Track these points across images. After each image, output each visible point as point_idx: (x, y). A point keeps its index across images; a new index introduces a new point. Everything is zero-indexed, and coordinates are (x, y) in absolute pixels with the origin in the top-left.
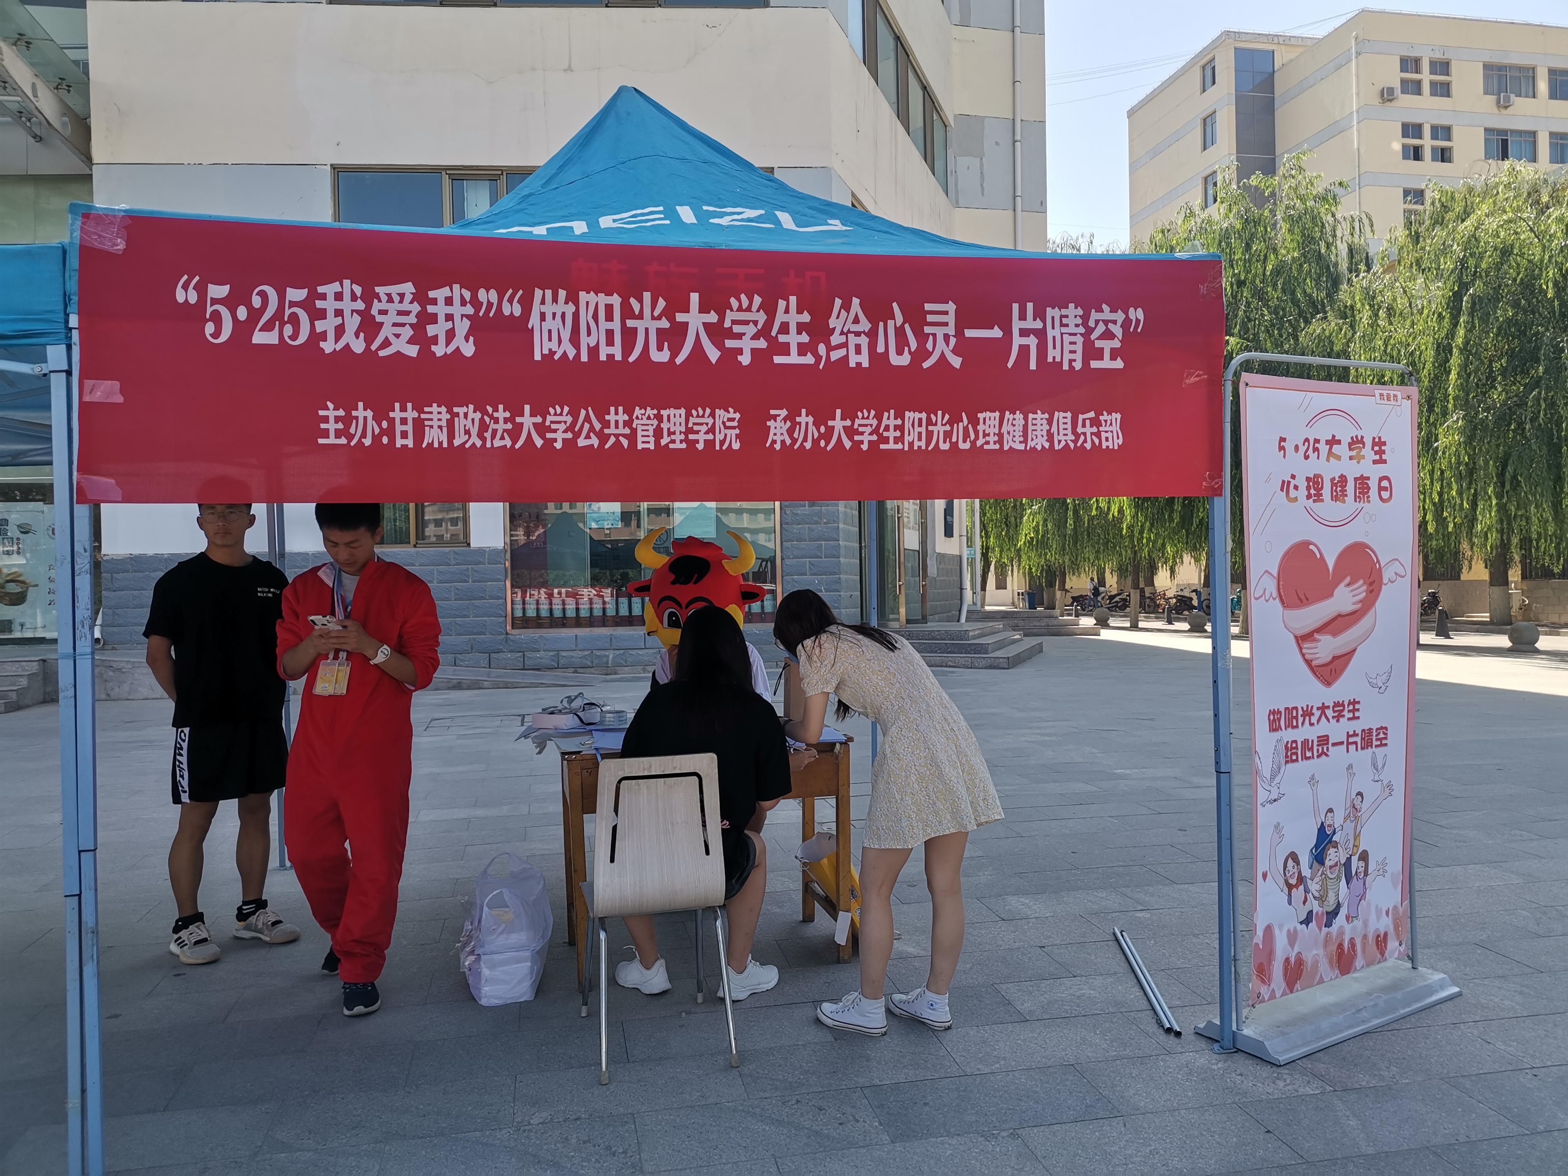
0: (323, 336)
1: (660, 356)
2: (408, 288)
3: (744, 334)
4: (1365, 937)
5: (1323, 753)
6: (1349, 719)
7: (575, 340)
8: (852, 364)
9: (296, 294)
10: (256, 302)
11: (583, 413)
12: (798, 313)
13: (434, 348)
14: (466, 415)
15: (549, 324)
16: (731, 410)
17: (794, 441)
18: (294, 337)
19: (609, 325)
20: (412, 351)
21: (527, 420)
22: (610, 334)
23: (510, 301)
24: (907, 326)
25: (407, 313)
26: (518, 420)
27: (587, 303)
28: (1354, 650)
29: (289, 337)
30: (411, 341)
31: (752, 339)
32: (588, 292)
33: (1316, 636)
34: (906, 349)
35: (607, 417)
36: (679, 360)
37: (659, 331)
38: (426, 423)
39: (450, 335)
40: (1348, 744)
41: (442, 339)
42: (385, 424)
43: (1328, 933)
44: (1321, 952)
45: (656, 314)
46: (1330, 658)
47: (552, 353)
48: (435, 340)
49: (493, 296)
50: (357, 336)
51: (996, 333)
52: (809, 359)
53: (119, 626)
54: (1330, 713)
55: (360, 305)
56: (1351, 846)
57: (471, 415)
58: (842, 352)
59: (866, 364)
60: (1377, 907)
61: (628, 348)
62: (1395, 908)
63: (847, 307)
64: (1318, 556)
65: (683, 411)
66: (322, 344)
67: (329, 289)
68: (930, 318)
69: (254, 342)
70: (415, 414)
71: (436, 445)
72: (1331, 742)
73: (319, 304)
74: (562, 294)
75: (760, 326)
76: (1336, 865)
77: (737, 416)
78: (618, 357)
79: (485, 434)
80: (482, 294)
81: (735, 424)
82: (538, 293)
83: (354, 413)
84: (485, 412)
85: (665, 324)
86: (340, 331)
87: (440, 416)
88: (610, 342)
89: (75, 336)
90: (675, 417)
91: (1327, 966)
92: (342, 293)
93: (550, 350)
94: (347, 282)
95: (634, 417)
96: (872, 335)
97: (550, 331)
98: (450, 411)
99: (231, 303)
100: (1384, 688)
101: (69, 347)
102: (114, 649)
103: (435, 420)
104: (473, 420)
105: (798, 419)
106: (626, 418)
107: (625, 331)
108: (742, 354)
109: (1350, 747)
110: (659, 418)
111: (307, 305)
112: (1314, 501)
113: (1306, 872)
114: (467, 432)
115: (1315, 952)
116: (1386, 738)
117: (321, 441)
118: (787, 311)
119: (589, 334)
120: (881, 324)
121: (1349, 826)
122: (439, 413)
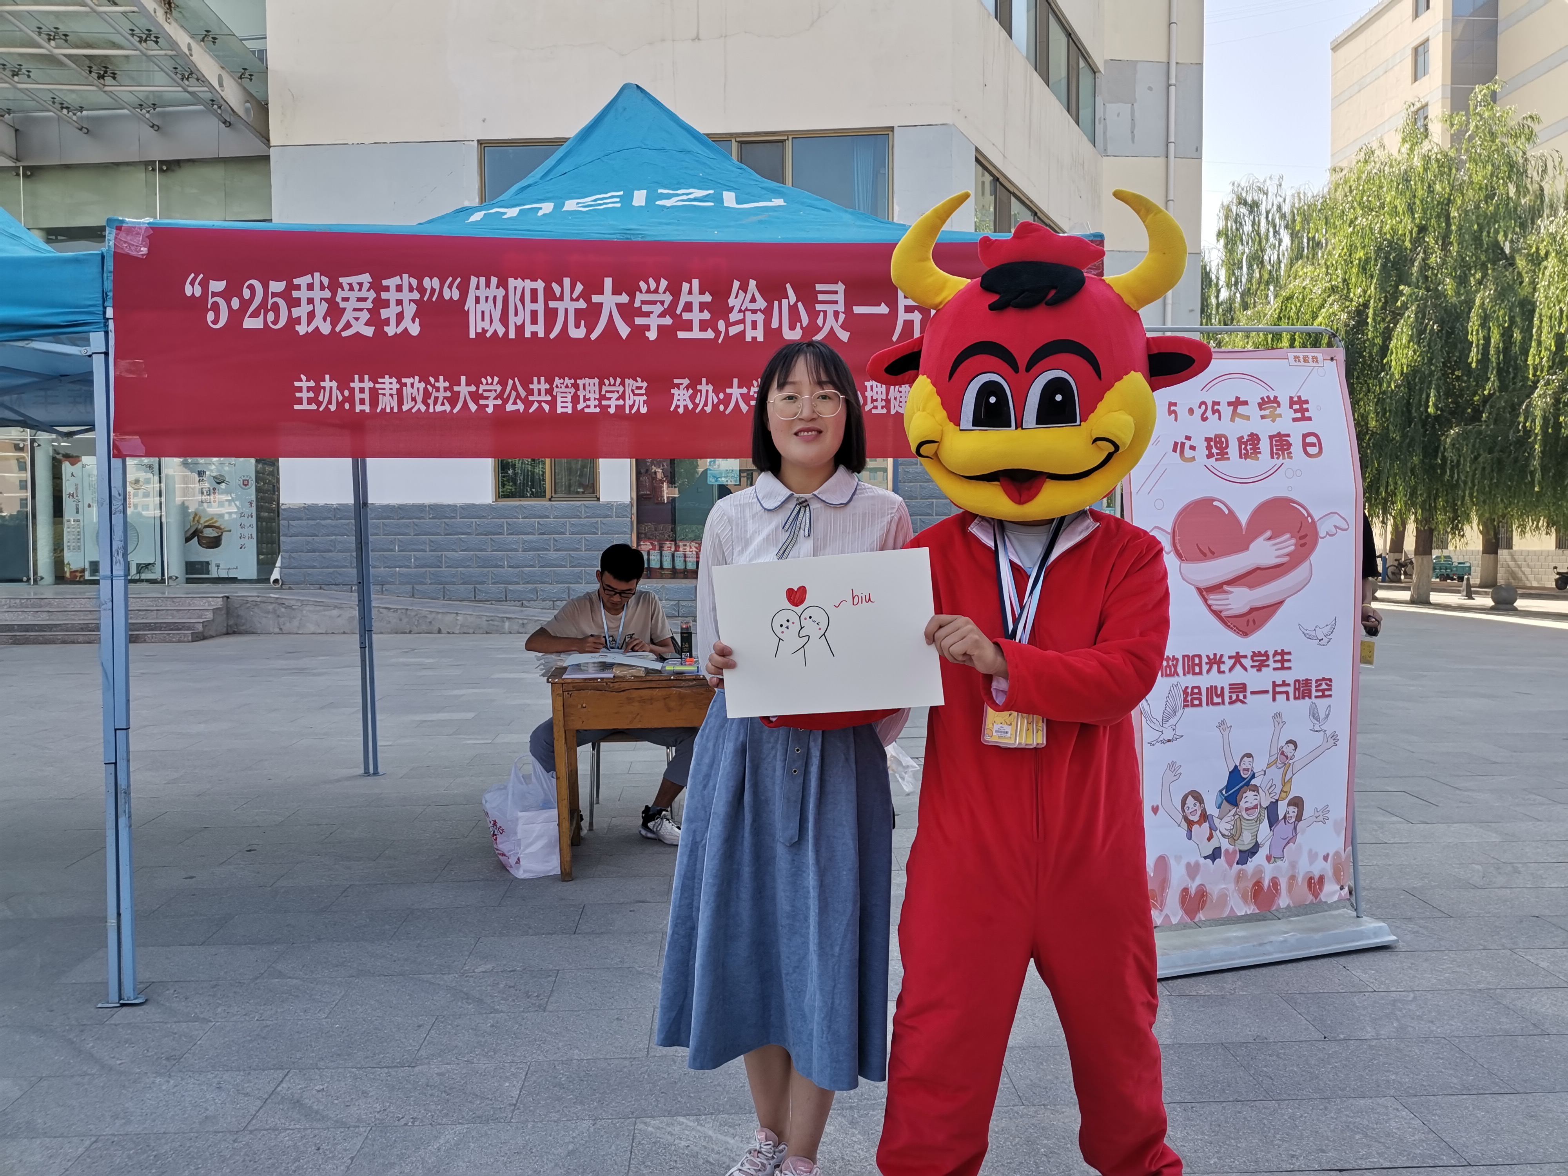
0: (298, 321)
1: (577, 333)
2: (366, 278)
3: (652, 312)
4: (1293, 878)
5: (1238, 700)
6: (1275, 669)
7: (504, 320)
8: (748, 338)
9: (277, 286)
10: (247, 294)
11: (510, 382)
12: (700, 294)
13: (386, 329)
14: (412, 385)
15: (483, 306)
16: (639, 379)
17: (696, 406)
18: (275, 322)
19: (534, 307)
20: (369, 332)
21: (464, 389)
22: (534, 313)
23: (450, 287)
24: (800, 304)
25: (365, 300)
26: (456, 388)
27: (515, 288)
28: (1281, 603)
29: (272, 323)
30: (368, 324)
31: (658, 316)
32: (516, 279)
33: (1226, 588)
34: (798, 324)
35: (531, 386)
36: (594, 336)
37: (577, 311)
38: (380, 392)
39: (400, 317)
40: (1275, 693)
41: (393, 321)
42: (346, 393)
43: (1240, 871)
44: (1232, 886)
45: (575, 296)
46: (1246, 609)
47: (485, 331)
48: (387, 322)
49: (436, 282)
50: (325, 320)
51: (883, 309)
52: (710, 334)
53: (295, 568)
54: (1247, 662)
55: (327, 294)
56: (1278, 790)
57: (417, 385)
58: (740, 328)
59: (761, 338)
60: (1310, 851)
61: (549, 325)
62: (1337, 854)
63: (744, 288)
64: (1227, 512)
65: (596, 381)
66: (297, 328)
67: (303, 281)
68: (821, 297)
69: (244, 327)
70: (371, 385)
71: (388, 410)
72: (1249, 690)
73: (295, 294)
74: (494, 280)
75: (666, 306)
76: (1255, 807)
77: (645, 384)
78: (541, 334)
79: (429, 401)
80: (427, 282)
81: (643, 391)
82: (474, 280)
83: (322, 384)
84: (428, 382)
85: (582, 304)
86: (311, 316)
87: (391, 386)
88: (534, 321)
89: (111, 324)
90: (590, 387)
91: (1240, 901)
92: (312, 284)
93: (483, 329)
94: (317, 275)
95: (554, 386)
96: (768, 313)
97: (483, 312)
98: (399, 382)
99: (226, 295)
100: (1325, 640)
101: (107, 333)
102: (290, 588)
103: (387, 389)
104: (418, 389)
105: (699, 387)
106: (548, 387)
107: (547, 310)
108: (649, 330)
109: (1277, 696)
110: (576, 386)
111: (286, 295)
112: (1217, 460)
113: (1212, 809)
114: (414, 399)
115: (1223, 886)
116: (1330, 690)
117: (296, 407)
118: (690, 292)
119: (516, 314)
120: (776, 303)
121: (1276, 774)
122: (391, 383)
